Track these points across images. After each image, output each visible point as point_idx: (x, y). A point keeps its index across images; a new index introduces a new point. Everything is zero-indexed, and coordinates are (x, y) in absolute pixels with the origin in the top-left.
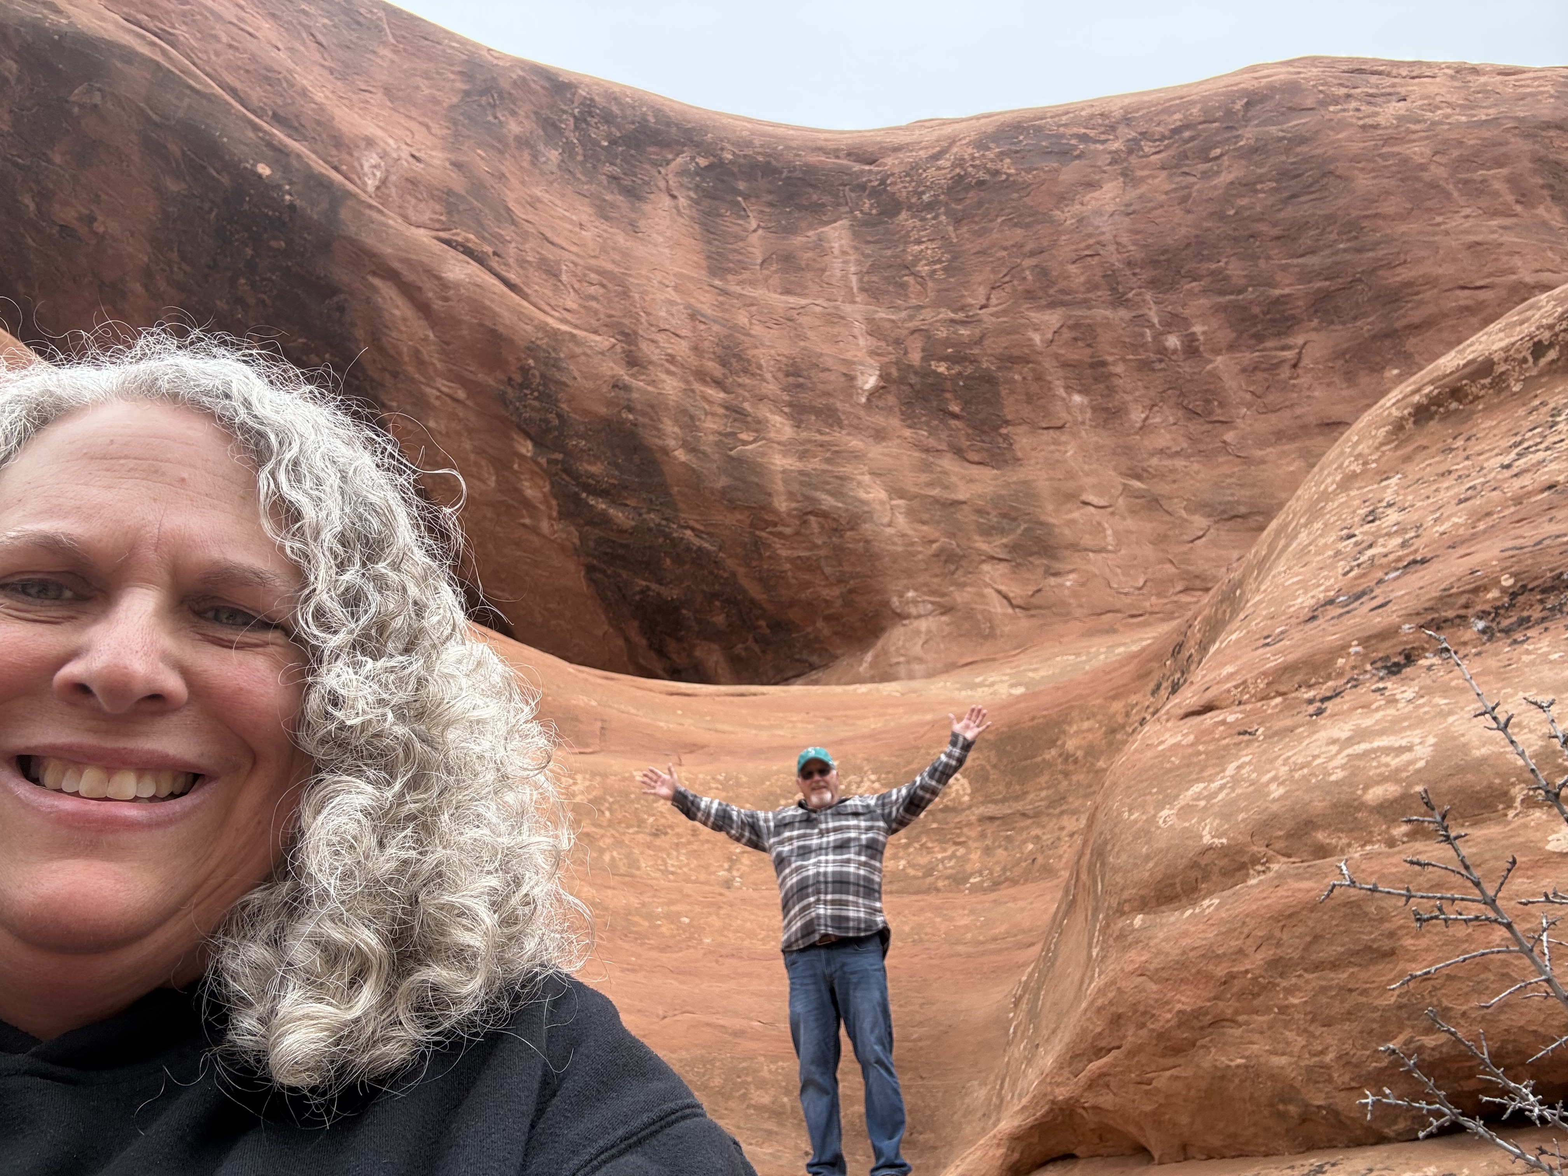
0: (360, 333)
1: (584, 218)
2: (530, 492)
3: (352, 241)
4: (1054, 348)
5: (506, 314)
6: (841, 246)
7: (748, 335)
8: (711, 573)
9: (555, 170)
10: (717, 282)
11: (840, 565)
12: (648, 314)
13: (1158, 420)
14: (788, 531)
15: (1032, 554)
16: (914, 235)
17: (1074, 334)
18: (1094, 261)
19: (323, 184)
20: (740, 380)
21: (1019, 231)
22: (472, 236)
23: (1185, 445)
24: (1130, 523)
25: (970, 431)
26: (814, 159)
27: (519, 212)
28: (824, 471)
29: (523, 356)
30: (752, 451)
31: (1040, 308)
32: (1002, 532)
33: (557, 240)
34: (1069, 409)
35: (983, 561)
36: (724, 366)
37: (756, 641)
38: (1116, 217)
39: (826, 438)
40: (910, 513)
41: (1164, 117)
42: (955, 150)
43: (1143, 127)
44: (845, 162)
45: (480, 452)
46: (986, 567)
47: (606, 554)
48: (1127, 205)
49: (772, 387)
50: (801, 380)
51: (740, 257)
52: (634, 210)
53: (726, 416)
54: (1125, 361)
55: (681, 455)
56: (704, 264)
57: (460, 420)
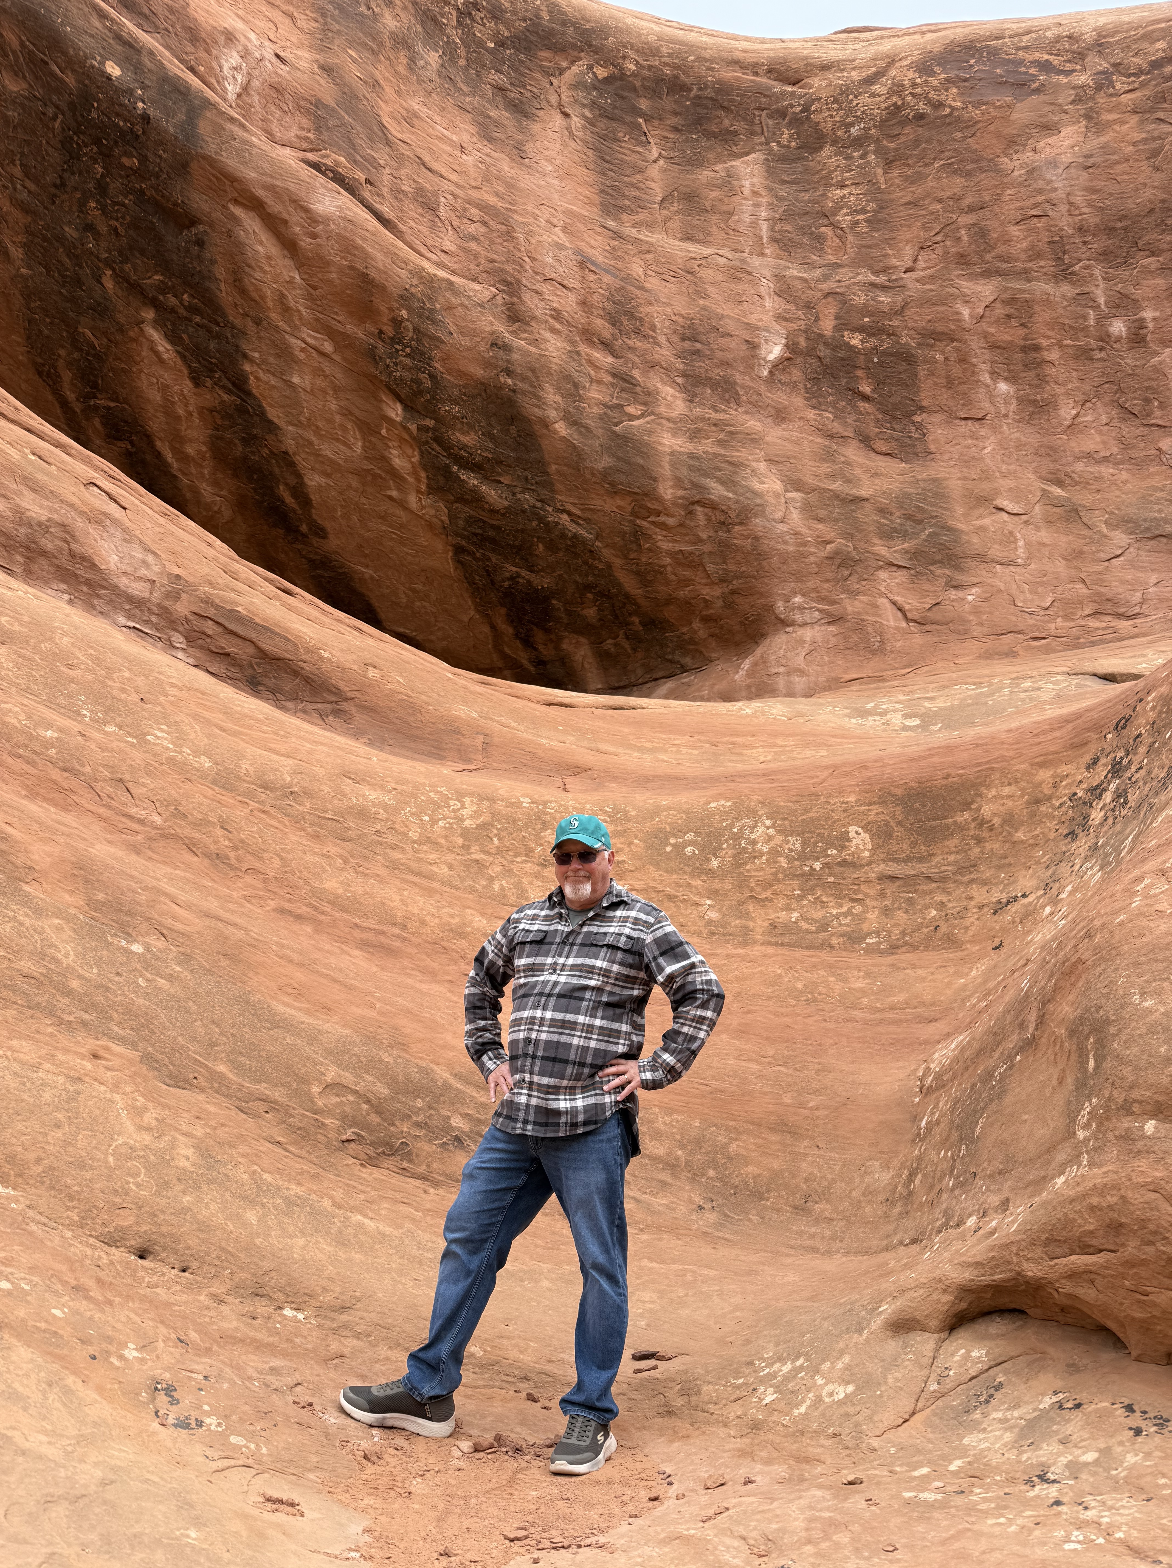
0: (220, 272)
1: (466, 138)
2: (398, 462)
3: (211, 162)
4: (984, 325)
5: (379, 256)
6: (753, 185)
7: (642, 288)
8: (586, 563)
9: (434, 76)
10: (611, 223)
11: (725, 563)
12: (533, 259)
13: (1089, 418)
14: (671, 521)
15: (934, 563)
16: (837, 177)
17: (1008, 310)
18: (1040, 224)
19: (180, 91)
20: (630, 342)
21: (959, 180)
22: (342, 159)
23: (1115, 450)
24: (1044, 535)
25: (880, 416)
26: (730, 75)
27: (395, 130)
28: (716, 455)
29: (396, 305)
30: (639, 427)
31: (973, 277)
32: (905, 535)
33: (435, 166)
34: (991, 397)
35: (881, 567)
36: (614, 325)
37: (627, 638)
38: (1073, 171)
39: (721, 416)
40: (807, 508)
41: (1144, 45)
42: (893, 72)
43: (1118, 56)
44: (763, 80)
45: (347, 413)
46: (883, 575)
47: (476, 534)
48: (1088, 157)
49: (665, 353)
50: (698, 346)
51: (637, 193)
52: (521, 129)
53: (612, 384)
54: (1061, 346)
55: (561, 429)
56: (597, 199)
57: (326, 376)
